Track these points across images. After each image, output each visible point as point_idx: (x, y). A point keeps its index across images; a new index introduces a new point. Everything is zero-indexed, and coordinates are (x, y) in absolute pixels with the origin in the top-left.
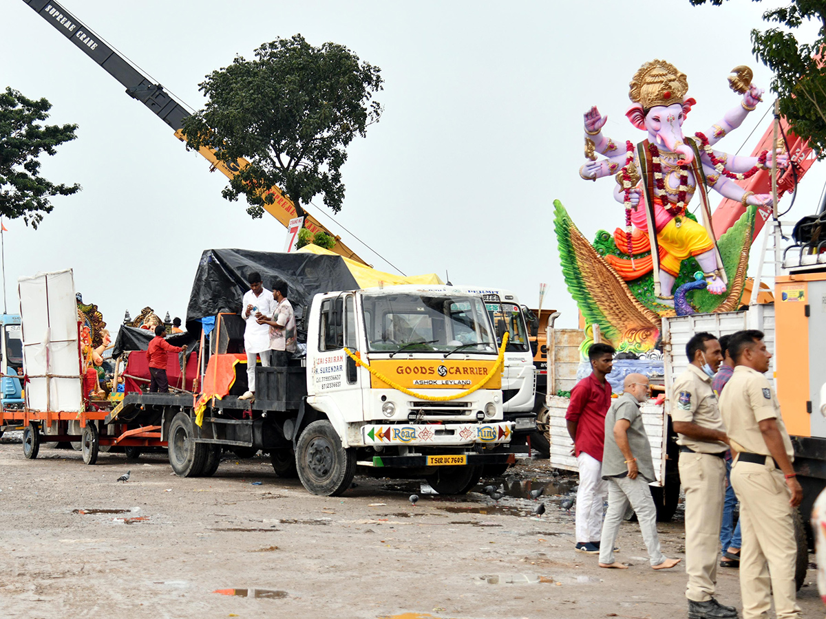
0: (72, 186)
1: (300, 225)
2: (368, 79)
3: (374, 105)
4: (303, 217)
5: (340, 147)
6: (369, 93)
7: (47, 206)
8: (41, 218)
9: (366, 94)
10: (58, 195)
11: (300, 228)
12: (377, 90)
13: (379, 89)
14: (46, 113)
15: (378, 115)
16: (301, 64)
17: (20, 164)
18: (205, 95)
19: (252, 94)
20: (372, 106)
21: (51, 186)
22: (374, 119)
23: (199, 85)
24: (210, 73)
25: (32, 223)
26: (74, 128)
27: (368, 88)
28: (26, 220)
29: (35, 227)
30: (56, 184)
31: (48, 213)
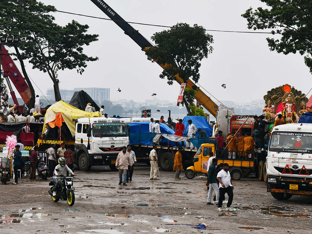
0: (95, 58)
1: (185, 86)
2: (209, 39)
3: (211, 47)
4: (186, 83)
5: (199, 61)
6: (209, 44)
7: (85, 65)
8: (84, 71)
9: (208, 44)
10: (90, 61)
11: (185, 87)
12: (211, 43)
13: (212, 42)
14: (87, 29)
15: (212, 51)
16: (186, 34)
17: (75, 48)
18: (153, 41)
19: (170, 45)
20: (210, 48)
21: (87, 57)
22: (211, 52)
23: (151, 37)
24: (155, 33)
25: (80, 72)
26: (98, 36)
27: (208, 42)
28: (78, 71)
29: (81, 74)
30: (89, 57)
31: (85, 68)
